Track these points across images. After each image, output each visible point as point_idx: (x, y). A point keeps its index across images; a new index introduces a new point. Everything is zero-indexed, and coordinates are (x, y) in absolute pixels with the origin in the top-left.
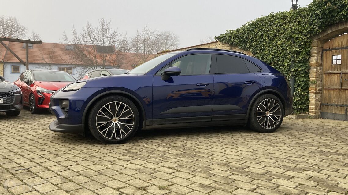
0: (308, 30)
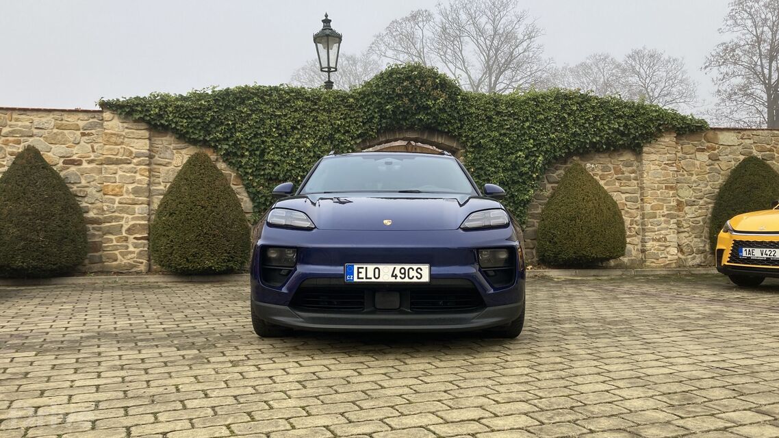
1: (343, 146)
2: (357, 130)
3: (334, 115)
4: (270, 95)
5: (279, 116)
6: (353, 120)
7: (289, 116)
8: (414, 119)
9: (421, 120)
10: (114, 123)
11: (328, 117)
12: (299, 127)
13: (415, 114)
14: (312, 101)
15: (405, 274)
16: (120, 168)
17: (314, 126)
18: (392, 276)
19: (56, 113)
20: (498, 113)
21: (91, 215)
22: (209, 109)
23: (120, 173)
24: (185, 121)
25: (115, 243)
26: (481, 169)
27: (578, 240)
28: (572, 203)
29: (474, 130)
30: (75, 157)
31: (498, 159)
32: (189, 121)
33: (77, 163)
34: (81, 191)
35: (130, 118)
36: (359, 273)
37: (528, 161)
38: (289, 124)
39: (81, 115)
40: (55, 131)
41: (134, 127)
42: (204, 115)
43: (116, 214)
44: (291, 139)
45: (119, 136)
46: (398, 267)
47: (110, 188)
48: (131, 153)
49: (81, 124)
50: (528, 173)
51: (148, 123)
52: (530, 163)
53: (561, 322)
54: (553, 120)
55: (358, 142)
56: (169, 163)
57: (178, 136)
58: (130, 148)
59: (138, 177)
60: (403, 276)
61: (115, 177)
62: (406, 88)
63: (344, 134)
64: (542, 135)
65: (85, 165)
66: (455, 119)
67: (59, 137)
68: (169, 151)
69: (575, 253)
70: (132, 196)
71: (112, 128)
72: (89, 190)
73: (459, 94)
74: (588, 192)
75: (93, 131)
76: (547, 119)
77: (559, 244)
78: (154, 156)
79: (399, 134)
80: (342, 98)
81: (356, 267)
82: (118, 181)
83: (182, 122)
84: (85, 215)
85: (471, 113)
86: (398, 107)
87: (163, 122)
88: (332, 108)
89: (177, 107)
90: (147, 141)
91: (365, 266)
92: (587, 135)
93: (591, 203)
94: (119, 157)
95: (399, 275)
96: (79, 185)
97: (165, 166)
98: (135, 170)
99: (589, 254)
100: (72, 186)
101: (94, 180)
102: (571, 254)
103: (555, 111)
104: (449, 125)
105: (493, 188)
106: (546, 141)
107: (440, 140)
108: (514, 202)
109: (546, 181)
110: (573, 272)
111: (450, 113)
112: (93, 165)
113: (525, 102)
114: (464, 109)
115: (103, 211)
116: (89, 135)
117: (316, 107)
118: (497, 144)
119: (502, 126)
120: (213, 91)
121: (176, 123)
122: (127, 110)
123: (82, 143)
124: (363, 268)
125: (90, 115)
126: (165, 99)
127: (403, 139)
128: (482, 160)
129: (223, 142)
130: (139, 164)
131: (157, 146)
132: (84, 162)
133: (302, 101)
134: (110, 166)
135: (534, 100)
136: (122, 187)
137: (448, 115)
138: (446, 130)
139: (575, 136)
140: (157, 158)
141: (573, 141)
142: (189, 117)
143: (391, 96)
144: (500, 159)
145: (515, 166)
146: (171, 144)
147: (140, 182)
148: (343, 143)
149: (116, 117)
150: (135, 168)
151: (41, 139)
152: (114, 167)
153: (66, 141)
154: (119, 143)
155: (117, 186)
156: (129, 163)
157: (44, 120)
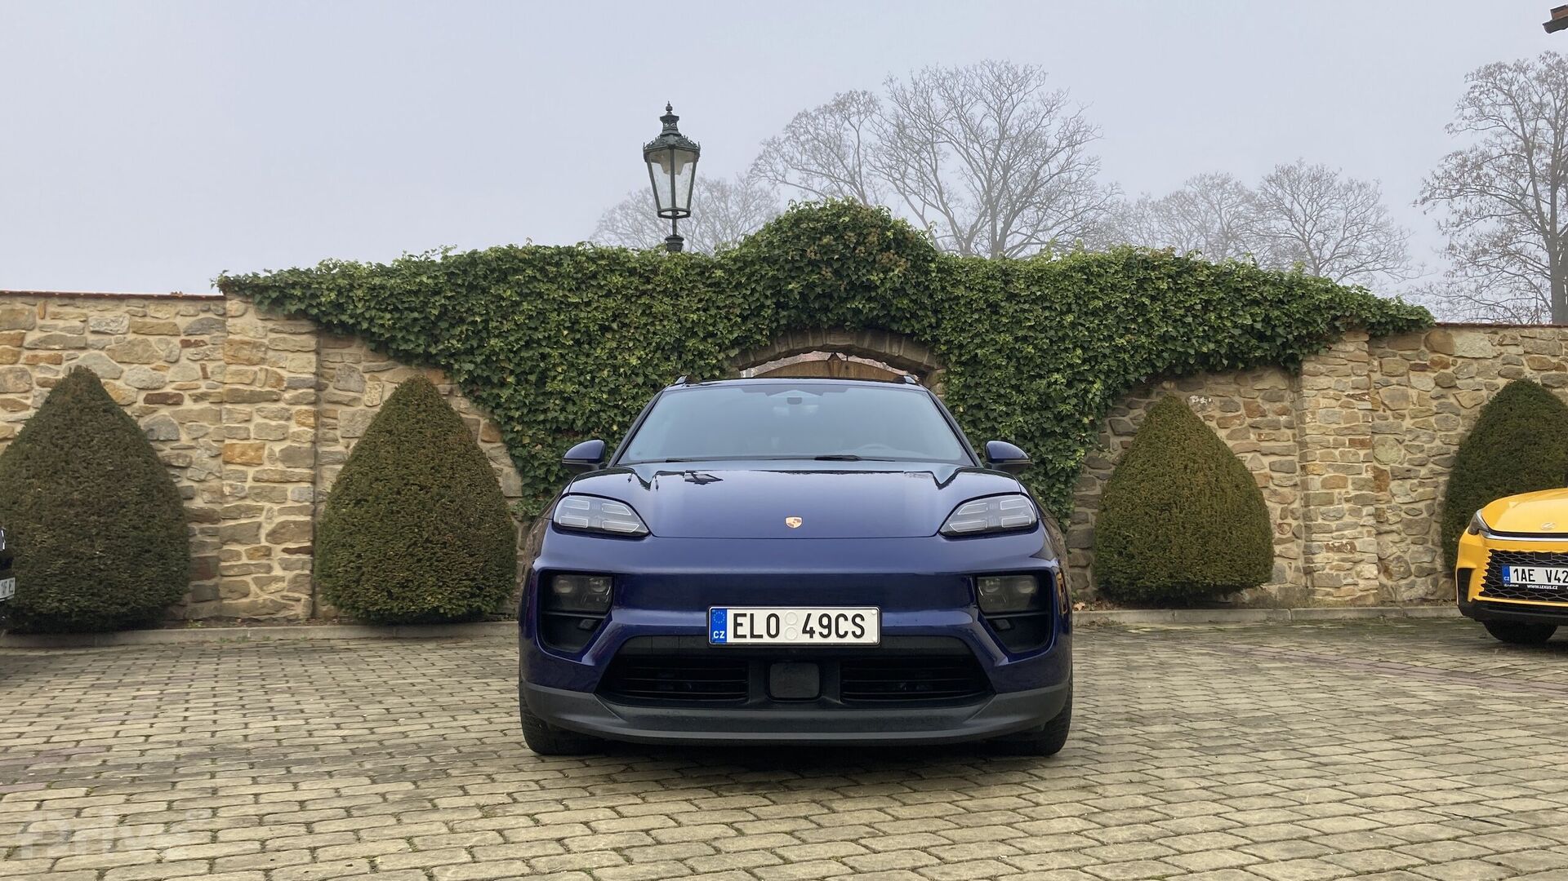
0: (736, 335)
1: (702, 363)
2: (731, 332)
3: (684, 302)
4: (558, 264)
5: (576, 305)
6: (723, 312)
7: (595, 305)
8: (844, 310)
9: (857, 311)
10: (247, 322)
11: (674, 306)
12: (615, 326)
13: (846, 300)
14: (641, 276)
15: (829, 627)
16: (258, 410)
17: (646, 325)
18: (804, 631)
19: (134, 301)
20: (1011, 297)
21: (198, 503)
22: (436, 293)
23: (258, 419)
24: (388, 316)
25: (244, 560)
26: (979, 407)
27: (1176, 550)
28: (1163, 475)
29: (963, 330)
30: (168, 389)
31: (1013, 387)
32: (397, 315)
33: (174, 400)
34: (178, 456)
35: (279, 310)
36: (737, 625)
37: (1073, 391)
38: (595, 320)
39: (182, 307)
40: (131, 337)
41: (287, 329)
42: (425, 304)
43: (248, 502)
44: (599, 350)
45: (255, 346)
46: (816, 613)
48: (280, 379)
49: (182, 323)
50: (1072, 415)
51: (316, 320)
52: (1075, 396)
53: (1146, 722)
54: (1121, 309)
55: (732, 355)
56: (355, 399)
57: (373, 345)
58: (279, 371)
59: (294, 428)
60: (825, 632)
61: (247, 429)
62: (827, 250)
63: (704, 339)
64: (1099, 340)
65: (188, 404)
66: (924, 308)
67: (139, 349)
68: (355, 376)
69: (1171, 576)
70: (280, 466)
71: (243, 331)
72: (194, 454)
73: (933, 260)
74: (1195, 454)
75: (206, 338)
76: (1108, 307)
77: (1138, 559)
78: (326, 387)
79: (813, 338)
80: (701, 269)
81: (731, 613)
82: (252, 435)
83: (382, 318)
84: (186, 504)
85: (957, 298)
86: (811, 286)
87: (344, 318)
88: (681, 289)
89: (373, 288)
90: (313, 357)
91: (748, 612)
92: (1189, 340)
93: (1200, 474)
94: (256, 388)
95: (818, 629)
96: (175, 444)
97: (347, 405)
98: (287, 414)
99: (1199, 578)
100: (160, 446)
101: (206, 434)
102: (1164, 580)
103: (1125, 291)
104: (913, 322)
105: (1005, 449)
106: (1107, 351)
107: (896, 351)
108: (1046, 474)
109: (1109, 432)
110: (1167, 614)
111: (914, 297)
112: (204, 405)
113: (1065, 275)
114: (943, 288)
115: (223, 495)
116: (197, 344)
117: (650, 287)
118: (1009, 358)
119: (1019, 322)
120: (445, 258)
121: (371, 320)
122: (274, 295)
123: (184, 361)
124: (745, 615)
125: (200, 305)
126: (349, 272)
127: (822, 349)
128: (980, 390)
129: (463, 357)
130: (296, 402)
131: (332, 365)
132: (186, 397)
133: (621, 275)
134: (238, 407)
135: (1082, 269)
136: (262, 447)
137: (912, 301)
138: (908, 331)
139: (1166, 342)
140: (331, 389)
141: (1162, 351)
142: (396, 309)
143: (797, 265)
144: (1017, 389)
145: (1046, 401)
146: (359, 362)
147: (296, 437)
148: (701, 358)
149: (252, 310)
150: (288, 410)
151: (103, 353)
152: (245, 408)
153: (152, 356)
154: (255, 360)
155: (250, 445)
156: (276, 401)
157: (109, 316)
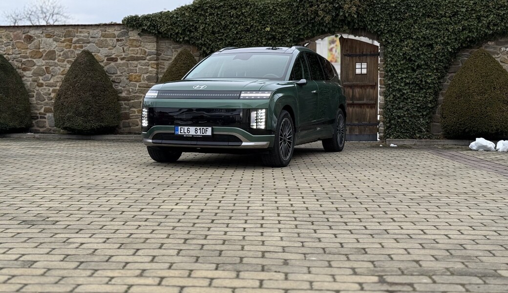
10: (135, 33)
19: (102, 26)
21: (124, 94)
23: (139, 66)
25: (137, 114)
30: (113, 56)
33: (115, 60)
34: (117, 79)
39: (116, 27)
40: (102, 38)
43: (137, 94)
45: (138, 41)
47: (133, 77)
48: (145, 52)
49: (117, 33)
56: (170, 58)
58: (145, 49)
59: (150, 69)
61: (136, 69)
65: (119, 61)
67: (104, 42)
68: (170, 50)
70: (146, 82)
71: (133, 36)
72: (122, 78)
75: (123, 38)
78: (161, 54)
82: (138, 72)
84: (120, 95)
90: (155, 44)
94: (138, 55)
96: (116, 75)
97: (167, 60)
100: (112, 75)
101: (125, 71)
112: (124, 61)
115: (130, 92)
116: (121, 40)
123: (117, 46)
125: (121, 27)
126: (166, 14)
130: (150, 60)
131: (162, 47)
132: (119, 58)
134: (133, 62)
136: (141, 76)
146: (171, 45)
147: (151, 71)
150: (148, 63)
151: (94, 44)
152: (135, 62)
153: (108, 45)
154: (138, 45)
155: (137, 75)
156: (145, 60)
157: (95, 31)
